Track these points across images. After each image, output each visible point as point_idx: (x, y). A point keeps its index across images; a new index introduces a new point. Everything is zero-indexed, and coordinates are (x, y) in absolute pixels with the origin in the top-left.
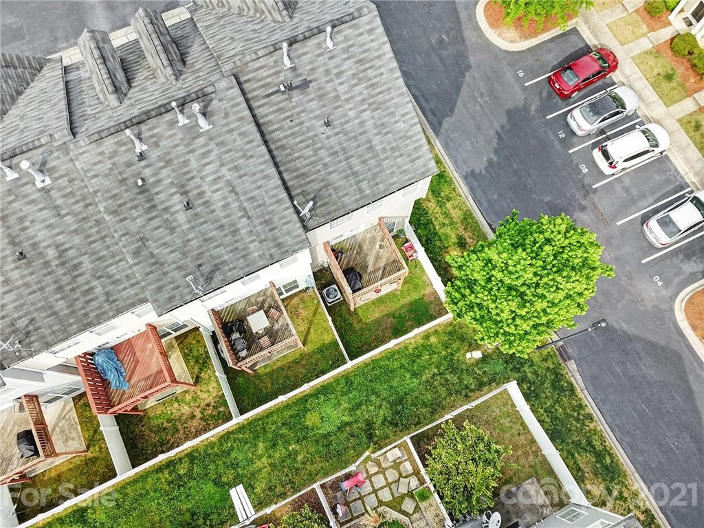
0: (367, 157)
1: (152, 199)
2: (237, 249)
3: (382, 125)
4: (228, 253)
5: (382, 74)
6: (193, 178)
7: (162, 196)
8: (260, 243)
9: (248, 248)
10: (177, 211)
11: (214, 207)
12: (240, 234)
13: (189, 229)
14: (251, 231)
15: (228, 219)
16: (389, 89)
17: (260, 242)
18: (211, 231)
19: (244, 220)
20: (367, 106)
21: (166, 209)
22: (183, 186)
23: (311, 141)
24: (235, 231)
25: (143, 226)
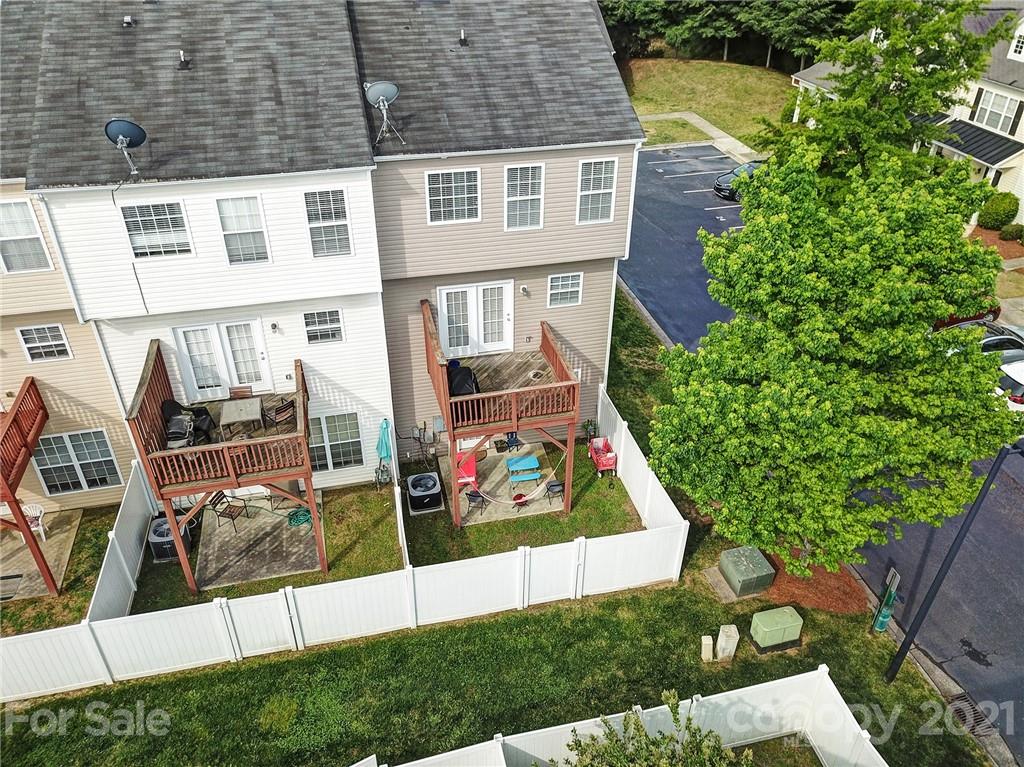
0: (518, 92)
1: (134, 44)
2: (235, 135)
3: (556, 64)
4: (215, 137)
5: (568, 14)
6: (215, 38)
7: (151, 45)
8: (281, 139)
9: (256, 140)
10: (163, 67)
11: (228, 77)
12: (251, 119)
13: (168, 92)
14: (273, 120)
15: (243, 96)
16: (576, 31)
17: (283, 138)
18: (204, 102)
19: (269, 104)
20: (535, 39)
21: (147, 61)
22: (193, 43)
23: (430, 54)
24: (244, 113)
25: (95, 69)
